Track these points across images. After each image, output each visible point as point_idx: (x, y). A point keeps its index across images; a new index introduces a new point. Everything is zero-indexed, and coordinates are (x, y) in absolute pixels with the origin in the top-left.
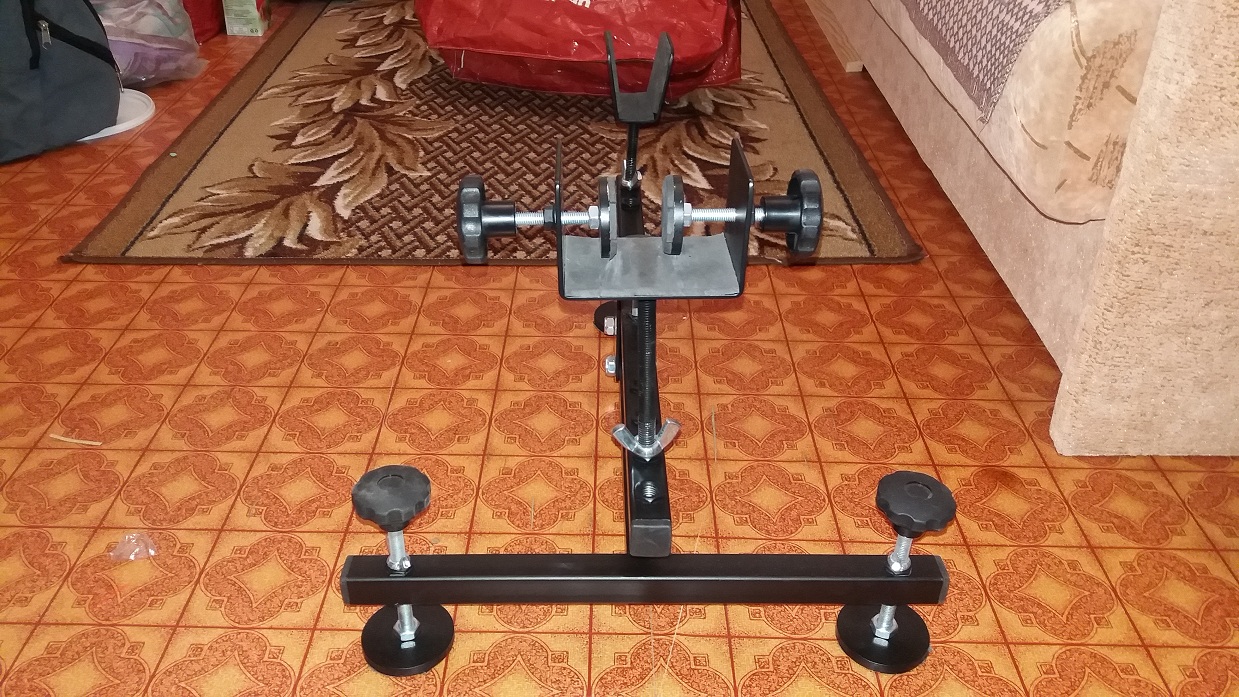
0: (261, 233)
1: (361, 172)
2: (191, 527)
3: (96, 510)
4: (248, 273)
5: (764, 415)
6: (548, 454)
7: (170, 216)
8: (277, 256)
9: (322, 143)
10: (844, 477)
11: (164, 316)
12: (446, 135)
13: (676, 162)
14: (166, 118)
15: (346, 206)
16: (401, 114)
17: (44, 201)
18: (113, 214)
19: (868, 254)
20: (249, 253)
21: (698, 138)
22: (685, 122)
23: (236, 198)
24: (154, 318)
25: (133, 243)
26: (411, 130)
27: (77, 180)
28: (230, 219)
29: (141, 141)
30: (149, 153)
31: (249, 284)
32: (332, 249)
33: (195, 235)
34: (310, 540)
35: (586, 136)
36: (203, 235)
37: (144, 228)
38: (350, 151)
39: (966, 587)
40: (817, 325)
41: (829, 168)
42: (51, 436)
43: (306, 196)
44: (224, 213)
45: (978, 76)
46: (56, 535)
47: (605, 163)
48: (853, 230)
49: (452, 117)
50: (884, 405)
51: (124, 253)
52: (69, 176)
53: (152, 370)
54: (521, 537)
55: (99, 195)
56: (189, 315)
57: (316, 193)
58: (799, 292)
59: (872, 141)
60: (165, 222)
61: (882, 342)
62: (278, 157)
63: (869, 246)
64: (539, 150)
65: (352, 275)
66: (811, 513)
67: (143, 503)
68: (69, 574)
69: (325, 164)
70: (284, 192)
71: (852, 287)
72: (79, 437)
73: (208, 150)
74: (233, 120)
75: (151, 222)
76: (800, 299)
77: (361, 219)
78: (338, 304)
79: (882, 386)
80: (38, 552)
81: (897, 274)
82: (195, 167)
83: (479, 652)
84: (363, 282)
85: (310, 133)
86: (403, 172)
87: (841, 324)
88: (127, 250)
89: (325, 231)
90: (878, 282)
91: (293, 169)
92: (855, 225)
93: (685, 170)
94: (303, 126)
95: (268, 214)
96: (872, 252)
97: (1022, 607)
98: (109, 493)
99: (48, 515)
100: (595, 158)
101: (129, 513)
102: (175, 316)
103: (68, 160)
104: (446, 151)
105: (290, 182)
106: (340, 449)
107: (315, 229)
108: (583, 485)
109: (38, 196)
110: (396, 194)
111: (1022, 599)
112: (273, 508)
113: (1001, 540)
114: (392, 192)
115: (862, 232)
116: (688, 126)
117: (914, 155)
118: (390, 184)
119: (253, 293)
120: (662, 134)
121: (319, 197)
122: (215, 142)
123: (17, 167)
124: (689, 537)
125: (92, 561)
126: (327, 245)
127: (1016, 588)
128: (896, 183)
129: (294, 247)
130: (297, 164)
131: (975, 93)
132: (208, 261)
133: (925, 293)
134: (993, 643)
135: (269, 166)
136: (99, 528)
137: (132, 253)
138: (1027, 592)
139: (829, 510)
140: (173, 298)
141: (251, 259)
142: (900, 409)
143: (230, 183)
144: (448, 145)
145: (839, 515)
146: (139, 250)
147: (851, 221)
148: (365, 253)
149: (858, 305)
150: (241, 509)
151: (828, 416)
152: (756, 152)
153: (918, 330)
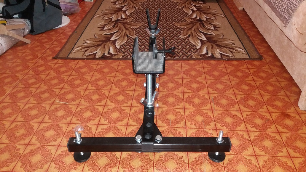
0: (99, 52)
1: (121, 37)
2: (91, 123)
3: (69, 119)
4: (97, 62)
5: (225, 99)
6: (173, 107)
7: (77, 48)
8: (103, 58)
9: (111, 29)
10: (247, 115)
11: (79, 72)
12: (140, 27)
13: (198, 33)
14: (73, 22)
15: (118, 45)
16: (129, 22)
17: (47, 43)
18: (64, 47)
19: (249, 58)
20: (97, 57)
21: (203, 27)
22: (199, 23)
23: (92, 43)
24: (76, 72)
25: (69, 54)
26: (132, 26)
27: (54, 38)
28: (91, 48)
29: (68, 28)
30: (70, 31)
31: (98, 65)
32: (116, 56)
33: (84, 52)
34: (119, 127)
35: (174, 27)
36: (86, 52)
37: (71, 51)
38: (118, 31)
39: (279, 143)
40: (237, 76)
41: (237, 35)
42: (56, 101)
43: (108, 43)
44: (90, 47)
45: (283, 15)
46: (60, 125)
47: (180, 34)
48: (244, 51)
49: (141, 22)
50: (256, 97)
51: (67, 57)
52: (52, 37)
53: (77, 85)
54: (168, 128)
55: (59, 42)
56: (85, 72)
57: (111, 42)
58: (232, 67)
59: (247, 28)
60: (76, 49)
61: (254, 80)
62: (101, 33)
63: (249, 55)
64: (163, 31)
65: (122, 63)
66: (239, 124)
67: (79, 118)
68: (64, 134)
69: (112, 35)
70: (103, 42)
71: (245, 66)
72: (62, 101)
73: (84, 31)
74: (89, 23)
75: (73, 49)
76: (232, 69)
77: (122, 49)
78: (119, 70)
79: (255, 92)
80: (57, 129)
81: (256, 63)
82: (81, 35)
83: (161, 155)
84: (124, 64)
85: (108, 27)
86: (131, 36)
87: (243, 76)
88: (68, 56)
89: (114, 52)
90: (252, 65)
91: (105, 36)
92: (244, 50)
93: (200, 36)
94: (106, 25)
95: (100, 47)
96: (250, 57)
97: (294, 148)
98: (71, 115)
99: (58, 120)
100: (177, 32)
101: (76, 120)
102: (81, 72)
103: (51, 33)
104: (140, 31)
105: (104, 39)
106: (124, 105)
107: (112, 51)
108: (182, 115)
109: (46, 42)
110: (130, 42)
111: (293, 146)
112: (110, 119)
113: (287, 131)
114: (129, 42)
115: (247, 52)
116: (200, 24)
117: (258, 32)
118: (128, 40)
119: (99, 67)
120: (193, 26)
121: (112, 43)
122: (85, 29)
123: (40, 35)
124: (209, 129)
125: (69, 131)
126: (115, 55)
127: (292, 144)
128: (254, 39)
129: (107, 55)
130: (106, 35)
131: (282, 19)
132: (87, 59)
133: (264, 68)
134: (287, 157)
135: (99, 35)
136: (70, 123)
137: (69, 57)
138: (295, 144)
139: (244, 123)
140: (80, 68)
141: (98, 58)
142: (260, 98)
143: (90, 39)
144: (141, 30)
145: (247, 125)
146: (71, 56)
147: (244, 49)
148: (124, 57)
149: (247, 71)
150: (102, 119)
151: (242, 99)
152: (218, 31)
153: (263, 78)
